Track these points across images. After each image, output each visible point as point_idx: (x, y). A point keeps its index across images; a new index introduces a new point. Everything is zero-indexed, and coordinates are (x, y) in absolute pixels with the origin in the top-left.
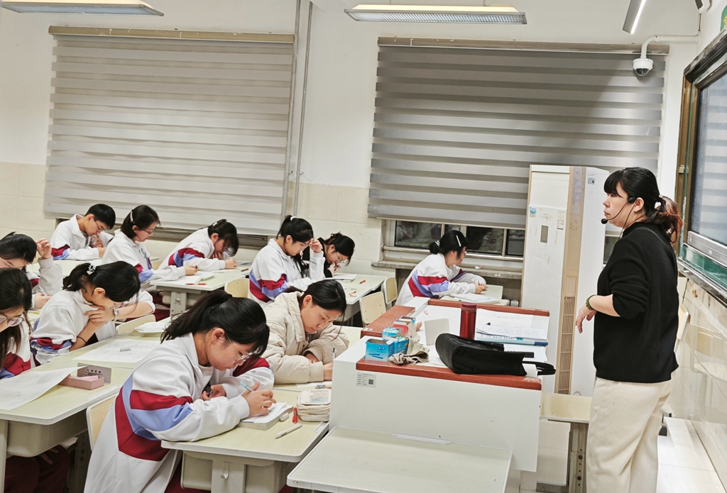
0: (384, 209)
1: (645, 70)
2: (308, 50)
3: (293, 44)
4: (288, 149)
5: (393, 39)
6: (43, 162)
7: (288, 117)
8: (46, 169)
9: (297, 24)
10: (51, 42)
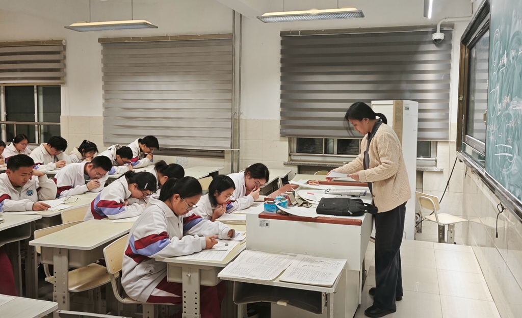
0: (289, 131)
1: (440, 40)
2: (241, 42)
3: (232, 39)
4: (233, 100)
5: (289, 32)
6: (101, 115)
7: (232, 82)
8: (103, 118)
9: (234, 27)
10: (99, 47)
